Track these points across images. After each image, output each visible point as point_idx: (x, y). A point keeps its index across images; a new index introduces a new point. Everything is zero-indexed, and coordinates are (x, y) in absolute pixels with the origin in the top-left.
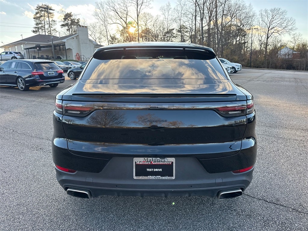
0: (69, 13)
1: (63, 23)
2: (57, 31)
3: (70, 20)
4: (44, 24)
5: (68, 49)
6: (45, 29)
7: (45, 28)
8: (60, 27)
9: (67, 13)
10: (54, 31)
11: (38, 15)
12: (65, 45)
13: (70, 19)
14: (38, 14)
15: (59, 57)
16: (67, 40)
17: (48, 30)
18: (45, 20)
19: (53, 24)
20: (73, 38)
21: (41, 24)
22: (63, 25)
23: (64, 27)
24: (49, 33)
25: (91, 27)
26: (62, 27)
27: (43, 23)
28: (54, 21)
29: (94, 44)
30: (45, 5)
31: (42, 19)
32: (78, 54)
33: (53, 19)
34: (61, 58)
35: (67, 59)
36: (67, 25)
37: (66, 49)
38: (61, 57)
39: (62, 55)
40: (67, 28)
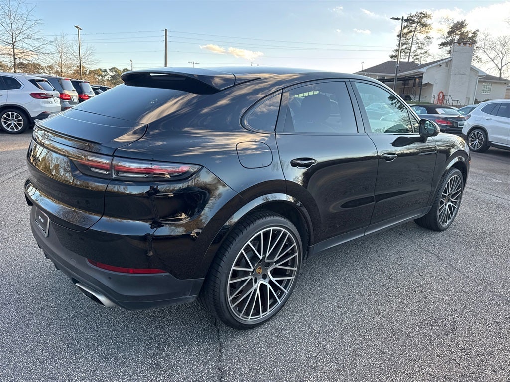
0: (460, 22)
1: (444, 41)
2: (429, 55)
3: (459, 33)
4: (411, 45)
5: (426, 84)
6: (410, 52)
7: (410, 50)
8: (438, 47)
9: (455, 22)
10: (425, 54)
11: (406, 31)
12: (422, 77)
13: (460, 31)
14: (407, 29)
15: (409, 97)
16: (427, 69)
17: (415, 54)
18: (414, 38)
19: (426, 43)
20: (440, 66)
21: (406, 44)
22: (443, 44)
23: (444, 47)
24: (415, 58)
25: (499, 43)
26: (441, 47)
27: (411, 42)
28: (429, 38)
29: (480, 76)
30: (421, 13)
31: (411, 37)
32: (443, 93)
33: (429, 35)
34: (411, 99)
35: (419, 101)
36: (451, 43)
37: (423, 83)
38: (412, 97)
39: (415, 93)
40: (448, 48)
